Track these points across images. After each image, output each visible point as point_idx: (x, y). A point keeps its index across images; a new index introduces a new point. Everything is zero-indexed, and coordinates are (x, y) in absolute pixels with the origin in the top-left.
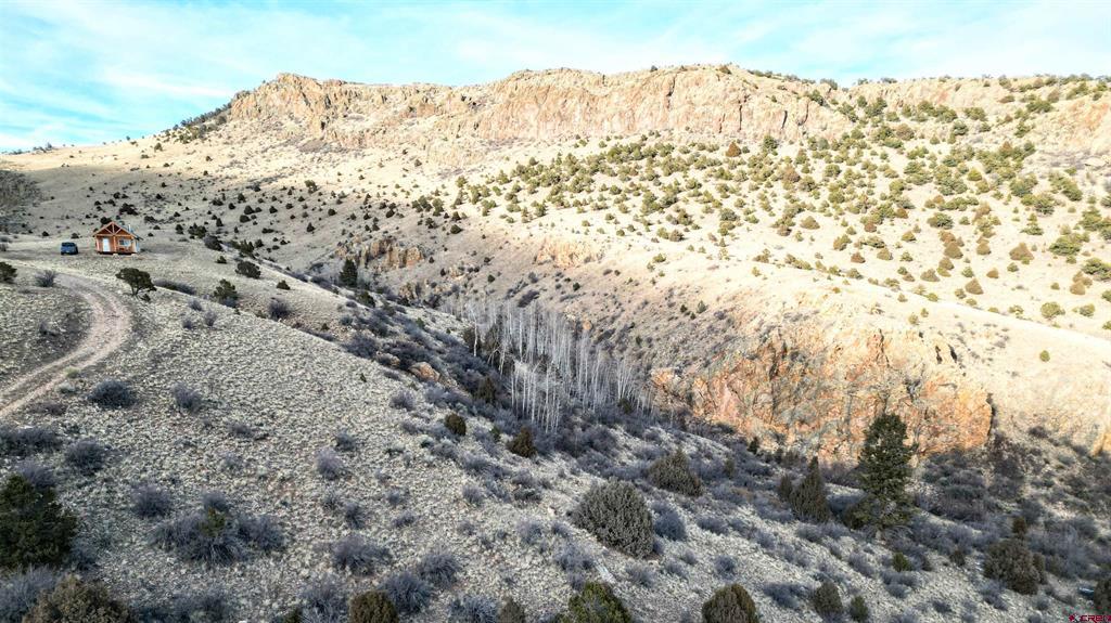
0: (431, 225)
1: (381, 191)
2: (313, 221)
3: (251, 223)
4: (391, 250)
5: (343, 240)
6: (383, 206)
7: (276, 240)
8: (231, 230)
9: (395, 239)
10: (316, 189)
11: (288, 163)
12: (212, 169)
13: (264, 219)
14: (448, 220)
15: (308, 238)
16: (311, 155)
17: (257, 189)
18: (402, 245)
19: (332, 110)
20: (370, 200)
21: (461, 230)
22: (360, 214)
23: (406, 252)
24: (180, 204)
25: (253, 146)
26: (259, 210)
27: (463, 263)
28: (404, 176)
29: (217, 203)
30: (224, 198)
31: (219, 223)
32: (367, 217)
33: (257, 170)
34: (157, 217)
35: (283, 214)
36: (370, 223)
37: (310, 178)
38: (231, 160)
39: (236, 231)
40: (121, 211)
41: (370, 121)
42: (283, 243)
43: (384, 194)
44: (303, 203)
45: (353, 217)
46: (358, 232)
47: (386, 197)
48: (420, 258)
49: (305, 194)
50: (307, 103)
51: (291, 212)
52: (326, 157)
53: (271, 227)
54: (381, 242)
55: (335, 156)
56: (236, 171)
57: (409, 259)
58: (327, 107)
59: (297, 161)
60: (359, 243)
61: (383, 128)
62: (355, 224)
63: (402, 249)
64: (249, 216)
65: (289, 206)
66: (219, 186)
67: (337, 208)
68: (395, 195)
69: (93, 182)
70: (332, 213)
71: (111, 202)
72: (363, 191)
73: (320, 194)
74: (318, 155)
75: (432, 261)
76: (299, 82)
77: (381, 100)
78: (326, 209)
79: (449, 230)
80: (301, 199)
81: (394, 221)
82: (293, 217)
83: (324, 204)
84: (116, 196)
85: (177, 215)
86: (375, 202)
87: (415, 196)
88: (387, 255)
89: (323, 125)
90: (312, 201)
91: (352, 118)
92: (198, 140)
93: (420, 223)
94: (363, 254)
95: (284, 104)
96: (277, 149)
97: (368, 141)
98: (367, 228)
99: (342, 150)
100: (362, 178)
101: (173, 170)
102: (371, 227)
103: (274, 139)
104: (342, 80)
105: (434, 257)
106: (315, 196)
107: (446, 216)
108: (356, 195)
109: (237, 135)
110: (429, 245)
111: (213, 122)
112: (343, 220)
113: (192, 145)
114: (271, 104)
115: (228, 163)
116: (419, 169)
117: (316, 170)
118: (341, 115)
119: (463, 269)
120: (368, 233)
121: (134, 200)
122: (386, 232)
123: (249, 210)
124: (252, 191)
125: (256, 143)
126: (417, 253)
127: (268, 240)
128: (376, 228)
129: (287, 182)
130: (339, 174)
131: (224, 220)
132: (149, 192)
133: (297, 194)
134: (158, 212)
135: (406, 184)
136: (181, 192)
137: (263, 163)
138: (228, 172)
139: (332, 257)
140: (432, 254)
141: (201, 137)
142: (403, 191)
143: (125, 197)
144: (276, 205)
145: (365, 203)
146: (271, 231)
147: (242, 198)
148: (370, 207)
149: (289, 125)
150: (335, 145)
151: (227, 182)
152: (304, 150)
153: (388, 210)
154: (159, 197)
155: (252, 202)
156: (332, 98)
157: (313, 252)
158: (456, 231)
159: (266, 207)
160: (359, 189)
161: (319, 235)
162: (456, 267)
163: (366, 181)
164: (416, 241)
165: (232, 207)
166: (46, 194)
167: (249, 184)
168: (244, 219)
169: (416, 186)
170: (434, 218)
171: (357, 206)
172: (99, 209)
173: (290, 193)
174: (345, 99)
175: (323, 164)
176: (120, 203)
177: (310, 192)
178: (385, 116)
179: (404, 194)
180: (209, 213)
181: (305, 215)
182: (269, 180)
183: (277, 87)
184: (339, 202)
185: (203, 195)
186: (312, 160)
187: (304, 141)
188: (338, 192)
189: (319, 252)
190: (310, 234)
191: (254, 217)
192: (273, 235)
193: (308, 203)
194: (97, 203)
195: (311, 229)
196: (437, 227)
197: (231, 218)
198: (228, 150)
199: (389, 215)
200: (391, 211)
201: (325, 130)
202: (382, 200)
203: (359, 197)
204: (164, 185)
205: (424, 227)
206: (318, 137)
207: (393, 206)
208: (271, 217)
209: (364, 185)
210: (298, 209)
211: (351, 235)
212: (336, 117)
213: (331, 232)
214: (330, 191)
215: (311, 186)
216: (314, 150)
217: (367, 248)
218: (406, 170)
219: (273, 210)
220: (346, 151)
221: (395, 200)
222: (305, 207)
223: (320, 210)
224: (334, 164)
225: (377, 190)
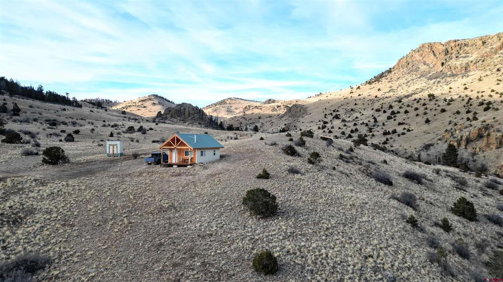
1: (480, 95)
2: (429, 117)
3: (393, 119)
4: (489, 135)
5: (449, 128)
6: (482, 104)
7: (404, 129)
8: (381, 124)
9: (492, 126)
10: (434, 98)
11: (420, 86)
12: (379, 94)
13: (400, 118)
15: (426, 127)
16: (433, 81)
17: (400, 101)
18: (498, 131)
19: (449, 56)
20: (471, 101)
22: (463, 110)
24: (360, 113)
25: (403, 81)
26: (398, 112)
28: (498, 84)
29: (378, 110)
30: (382, 108)
31: (376, 121)
32: (468, 112)
33: (401, 92)
34: (347, 120)
35: (412, 114)
36: (470, 116)
37: (431, 92)
38: (390, 89)
39: (384, 124)
40: (334, 118)
41: (474, 57)
42: (409, 131)
43: (482, 96)
44: (425, 107)
45: (458, 113)
46: (461, 122)
47: (483, 98)
49: (427, 102)
50: (435, 55)
51: (416, 112)
52: (443, 80)
53: (404, 122)
54: (480, 129)
55: (449, 79)
56: (391, 94)
58: (446, 55)
59: (424, 85)
60: (461, 130)
61: (483, 59)
62: (459, 117)
63: (498, 134)
64: (392, 116)
65: (416, 109)
66: (381, 102)
67: (447, 108)
68: (491, 96)
69: (328, 105)
70: (443, 111)
71: (331, 114)
72: (467, 96)
73: (437, 101)
74: (438, 80)
76: (431, 46)
77: (481, 44)
78: (439, 109)
80: (424, 104)
81: (490, 114)
82: (417, 115)
83: (439, 106)
84: (334, 111)
85: (357, 118)
86: (475, 103)
88: (485, 139)
89: (443, 64)
90: (431, 105)
91: (461, 57)
92: (377, 82)
94: (464, 138)
95: (421, 58)
96: (415, 81)
97: (471, 67)
98: (468, 119)
99: (453, 75)
100: (466, 88)
101: (362, 97)
102: (471, 118)
103: (414, 76)
104: (456, 39)
106: (434, 102)
108: (461, 99)
109: (395, 77)
112: (450, 115)
113: (373, 85)
114: (415, 60)
115: (388, 91)
117: (436, 88)
118: (454, 57)
120: (469, 122)
121: (341, 112)
122: (485, 121)
123: (393, 113)
124: (397, 103)
125: (404, 79)
127: (400, 129)
128: (475, 119)
129: (417, 96)
130: (450, 88)
131: (378, 119)
132: (348, 108)
133: (422, 102)
134: (349, 117)
136: (363, 107)
137: (406, 88)
138: (387, 95)
139: (439, 139)
142: (497, 93)
143: (338, 111)
144: (408, 109)
145: (468, 103)
146: (403, 124)
147: (391, 107)
148: (471, 105)
149: (423, 68)
150: (449, 73)
151: (385, 100)
152: (430, 78)
153: (485, 106)
154: (352, 110)
155: (396, 109)
156: (449, 49)
157: (427, 136)
159: (402, 111)
160: (463, 95)
161: (433, 125)
163: (469, 90)
165: (385, 112)
166: (309, 112)
167: (396, 99)
168: (389, 118)
171: (461, 105)
172: (325, 117)
173: (418, 102)
174: (458, 48)
175: (441, 84)
176: (334, 114)
177: (430, 100)
178: (484, 52)
179: (498, 95)
180: (373, 116)
181: (425, 113)
182: (407, 96)
183: (419, 51)
184: (449, 104)
185: (372, 107)
186: (434, 83)
187: (431, 74)
188: (448, 98)
189: (432, 136)
190: (427, 125)
191: (396, 116)
192: (403, 126)
193: (428, 106)
194: (326, 115)
195: (427, 121)
197: (382, 118)
198: (390, 84)
199: (486, 109)
201: (444, 67)
202: (480, 100)
203: (463, 100)
204: (356, 104)
206: (439, 71)
207: (490, 103)
208: (405, 116)
209: (468, 92)
210: (422, 110)
211: (456, 124)
212: (452, 59)
213: (441, 124)
214: (443, 98)
215: (432, 97)
216: (436, 78)
217: (468, 133)
218: (500, 81)
219: (406, 112)
220: (456, 75)
221: (491, 99)
222: (426, 109)
223: (436, 110)
224: (447, 83)
225: (477, 94)
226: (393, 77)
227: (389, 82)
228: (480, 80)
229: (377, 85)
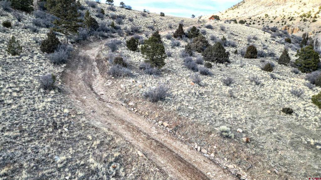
0: (305, 20)
4: (289, 29)
6: (289, 18)
9: (291, 26)
10: (268, 16)
11: (261, 11)
12: (239, 15)
14: (312, 18)
16: (268, 7)
18: (293, 27)
20: (285, 17)
21: (316, 21)
22: (281, 21)
23: (294, 29)
26: (250, 24)
27: (314, 30)
28: (299, 9)
32: (283, 22)
33: (250, 14)
35: (257, 24)
36: (283, 23)
38: (245, 12)
44: (263, 20)
45: (278, 22)
47: (291, 16)
48: (299, 30)
52: (273, 7)
54: (286, 27)
55: (276, 6)
56: (245, 15)
57: (294, 31)
59: (264, 10)
62: (278, 24)
63: (292, 28)
65: (259, 22)
68: (294, 14)
70: (272, 22)
72: (283, 15)
73: (269, 17)
74: (270, 7)
75: (303, 31)
78: (270, 21)
79: (311, 21)
80: (263, 19)
81: (292, 21)
82: (259, 25)
83: (270, 20)
86: (287, 17)
87: (302, 14)
90: (266, 20)
92: (237, 9)
93: (301, 21)
96: (258, 7)
99: (278, 4)
100: (284, 11)
101: (229, 17)
103: (258, 5)
105: (304, 30)
107: (311, 17)
108: (281, 16)
110: (303, 26)
111: (241, 4)
112: (274, 23)
113: (235, 10)
116: (305, 6)
117: (269, 11)
119: (314, 32)
122: (288, 24)
124: (249, 19)
125: (252, 7)
126: (298, 29)
128: (285, 24)
129: (259, 16)
130: (276, 11)
133: (262, 18)
135: (299, 11)
137: (253, 11)
138: (243, 15)
140: (303, 29)
141: (237, 8)
142: (297, 13)
144: (255, 22)
145: (283, 18)
148: (285, 19)
150: (276, 3)
151: (242, 18)
152: (266, 6)
155: (248, 22)
158: (314, 21)
160: (282, 14)
162: (311, 32)
163: (285, 12)
164: (299, 25)
169: (303, 11)
170: (306, 19)
171: (280, 19)
173: (260, 18)
175: (271, 9)
177: (266, 17)
179: (298, 14)
181: (263, 24)
182: (254, 16)
184: (275, 19)
187: (267, 4)
188: (275, 16)
193: (264, 20)
196: (307, 21)
198: (244, 10)
200: (291, 19)
205: (302, 21)
206: (271, 2)
207: (293, 18)
210: (261, 22)
214: (272, 16)
215: (267, 15)
216: (269, 6)
217: (281, 29)
218: (300, 7)
219: (254, 23)
220: (280, 4)
221: (294, 16)
222: (264, 21)
223: (268, 22)
224: (275, 8)
225: (288, 14)
226: (246, 5)
227: (244, 8)
228: (291, 7)
229: (237, 10)
